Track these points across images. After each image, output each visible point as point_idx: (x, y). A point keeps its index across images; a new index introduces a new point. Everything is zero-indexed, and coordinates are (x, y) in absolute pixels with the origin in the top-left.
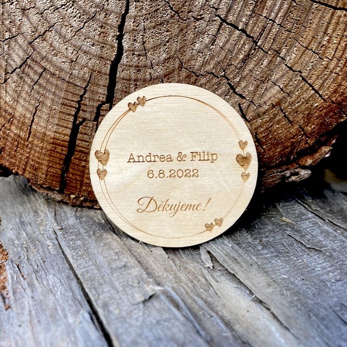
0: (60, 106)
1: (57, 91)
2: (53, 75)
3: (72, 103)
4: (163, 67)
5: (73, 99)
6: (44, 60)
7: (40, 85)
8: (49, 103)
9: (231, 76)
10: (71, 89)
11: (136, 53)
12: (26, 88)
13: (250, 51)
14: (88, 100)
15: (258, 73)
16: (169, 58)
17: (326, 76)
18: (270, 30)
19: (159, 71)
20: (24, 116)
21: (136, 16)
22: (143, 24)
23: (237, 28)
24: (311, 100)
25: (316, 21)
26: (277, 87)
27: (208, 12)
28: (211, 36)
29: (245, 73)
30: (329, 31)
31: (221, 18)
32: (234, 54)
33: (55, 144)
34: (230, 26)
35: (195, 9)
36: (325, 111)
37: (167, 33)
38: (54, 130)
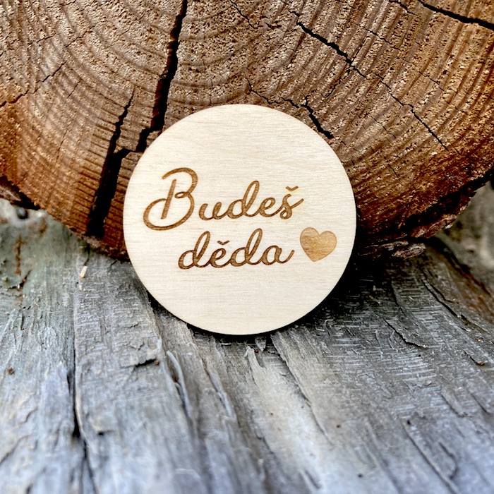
0: (95, 127)
1: (93, 108)
2: (89, 87)
3: (109, 124)
4: (226, 88)
5: (110, 120)
6: (80, 69)
7: (74, 99)
8: (81, 122)
9: (315, 106)
10: (109, 107)
11: (193, 68)
12: (58, 100)
13: (342, 73)
14: (129, 123)
15: (351, 103)
16: (234, 77)
17: (448, 115)
18: (370, 45)
19: (221, 92)
20: (53, 136)
21: (195, 20)
22: (203, 30)
23: (325, 41)
24: (425, 146)
25: (435, 37)
26: (378, 125)
27: (286, 19)
28: (288, 50)
29: (333, 104)
30: (454, 52)
31: (303, 27)
32: (320, 77)
33: (85, 175)
34: (315, 39)
35: (270, 13)
36: (446, 163)
37: (233, 44)
38: (85, 157)
